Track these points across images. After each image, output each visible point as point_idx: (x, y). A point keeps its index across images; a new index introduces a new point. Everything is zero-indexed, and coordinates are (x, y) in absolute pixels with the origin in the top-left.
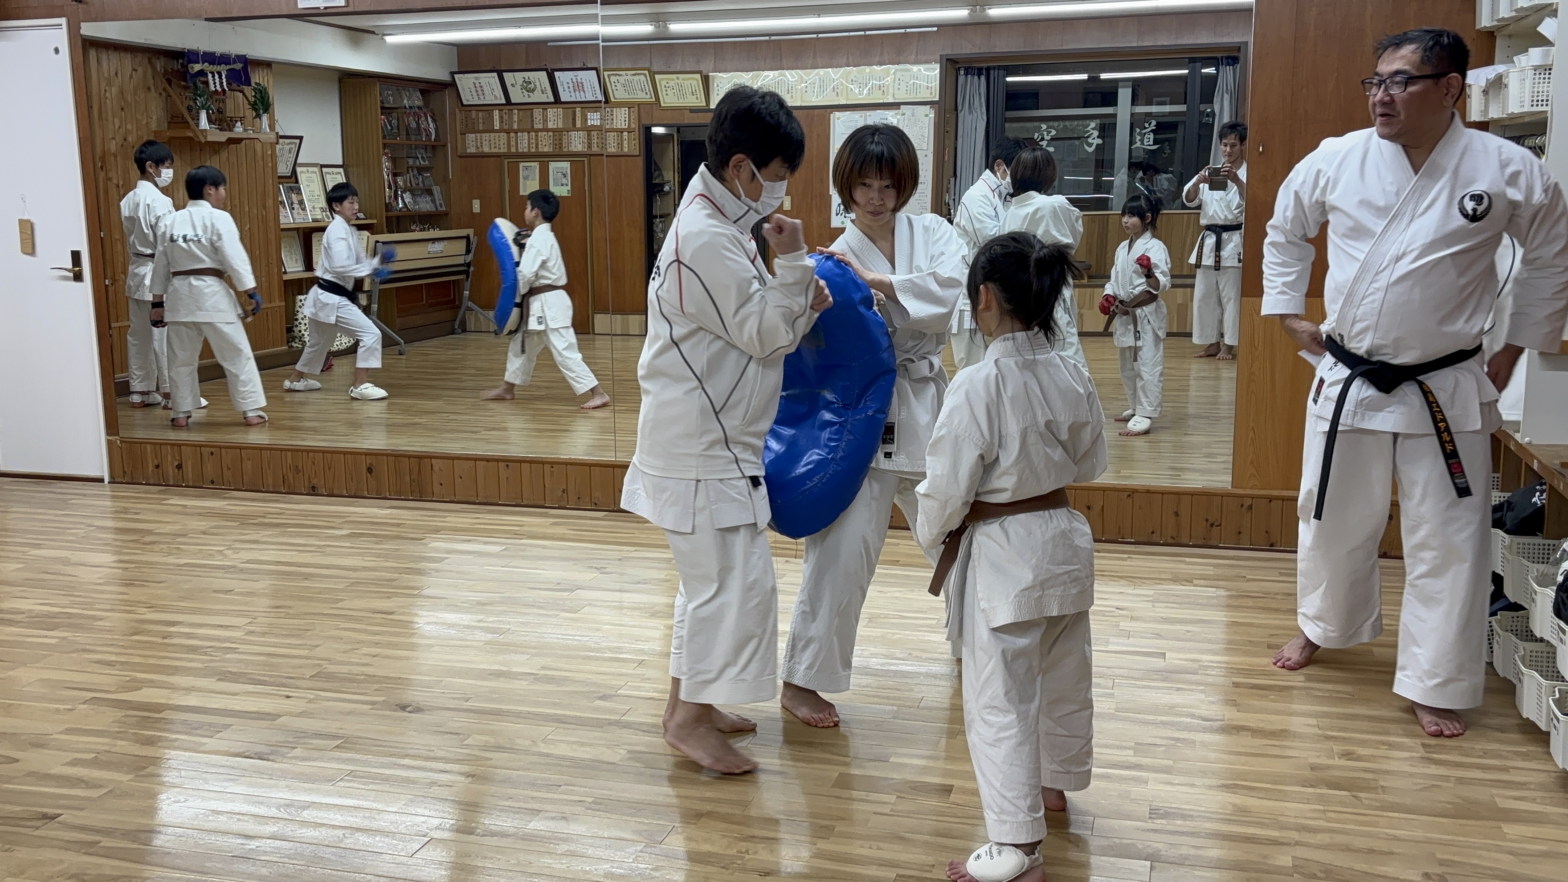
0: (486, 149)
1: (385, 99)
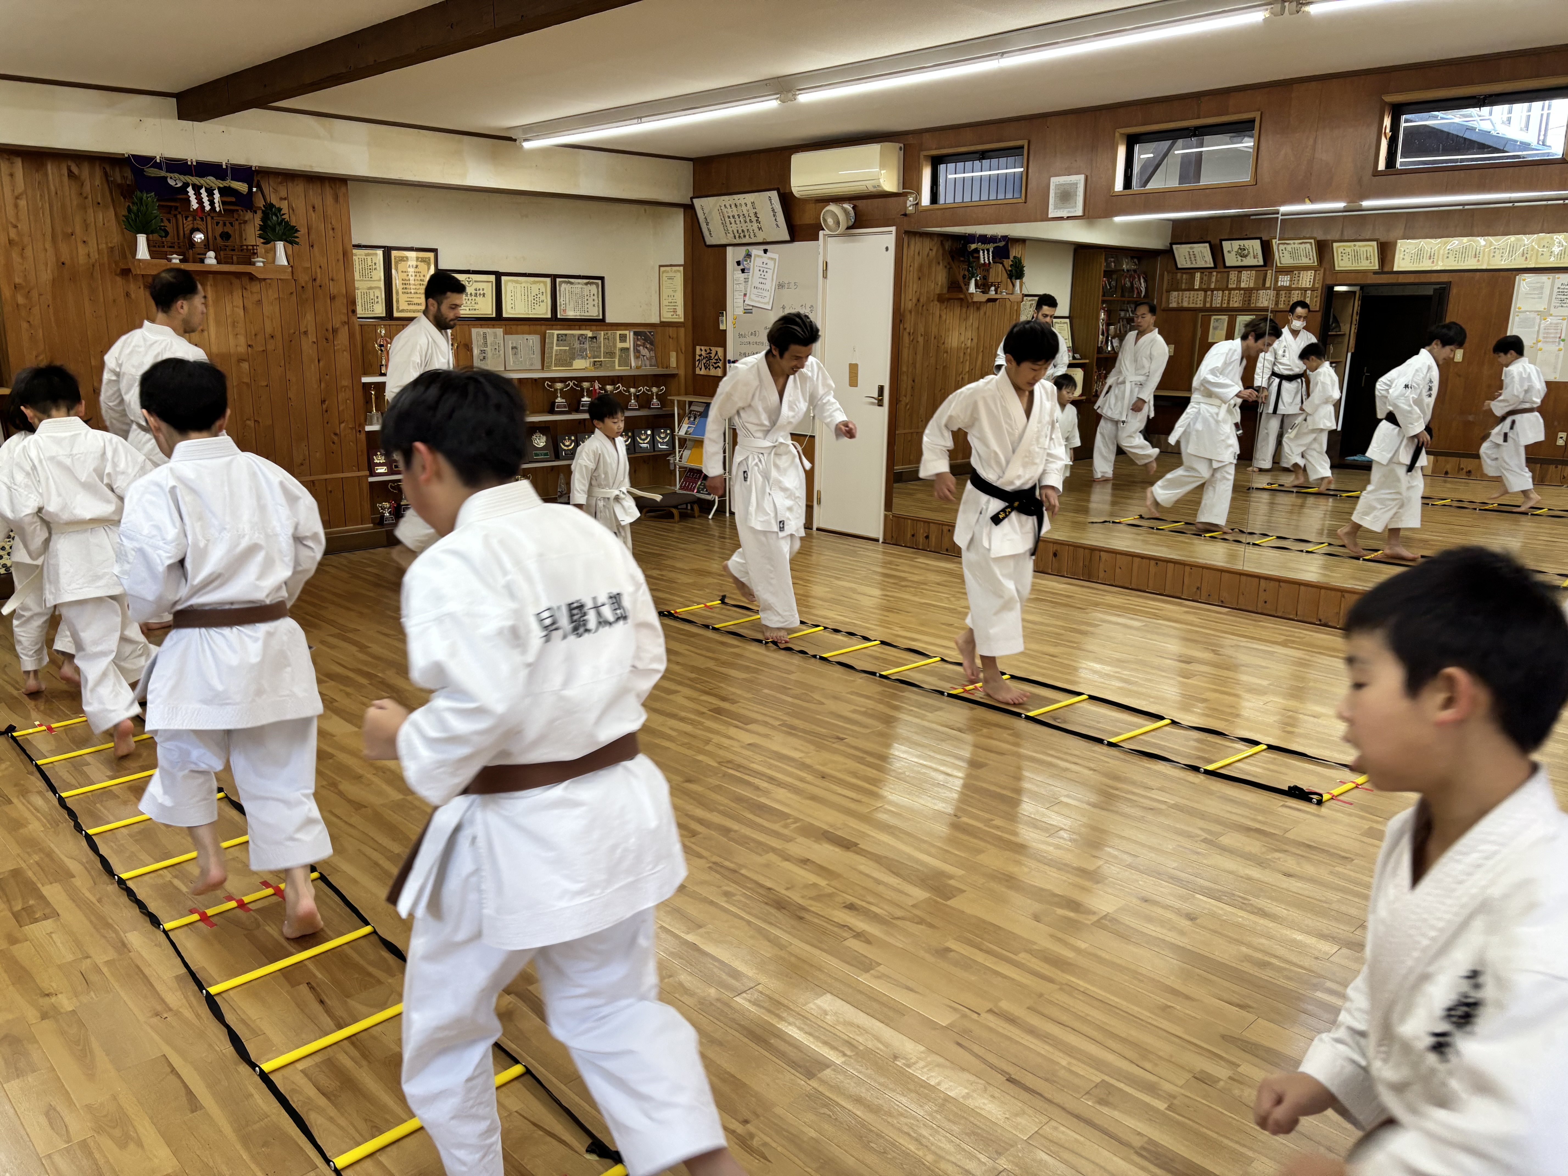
0: (1185, 305)
1: (1108, 265)
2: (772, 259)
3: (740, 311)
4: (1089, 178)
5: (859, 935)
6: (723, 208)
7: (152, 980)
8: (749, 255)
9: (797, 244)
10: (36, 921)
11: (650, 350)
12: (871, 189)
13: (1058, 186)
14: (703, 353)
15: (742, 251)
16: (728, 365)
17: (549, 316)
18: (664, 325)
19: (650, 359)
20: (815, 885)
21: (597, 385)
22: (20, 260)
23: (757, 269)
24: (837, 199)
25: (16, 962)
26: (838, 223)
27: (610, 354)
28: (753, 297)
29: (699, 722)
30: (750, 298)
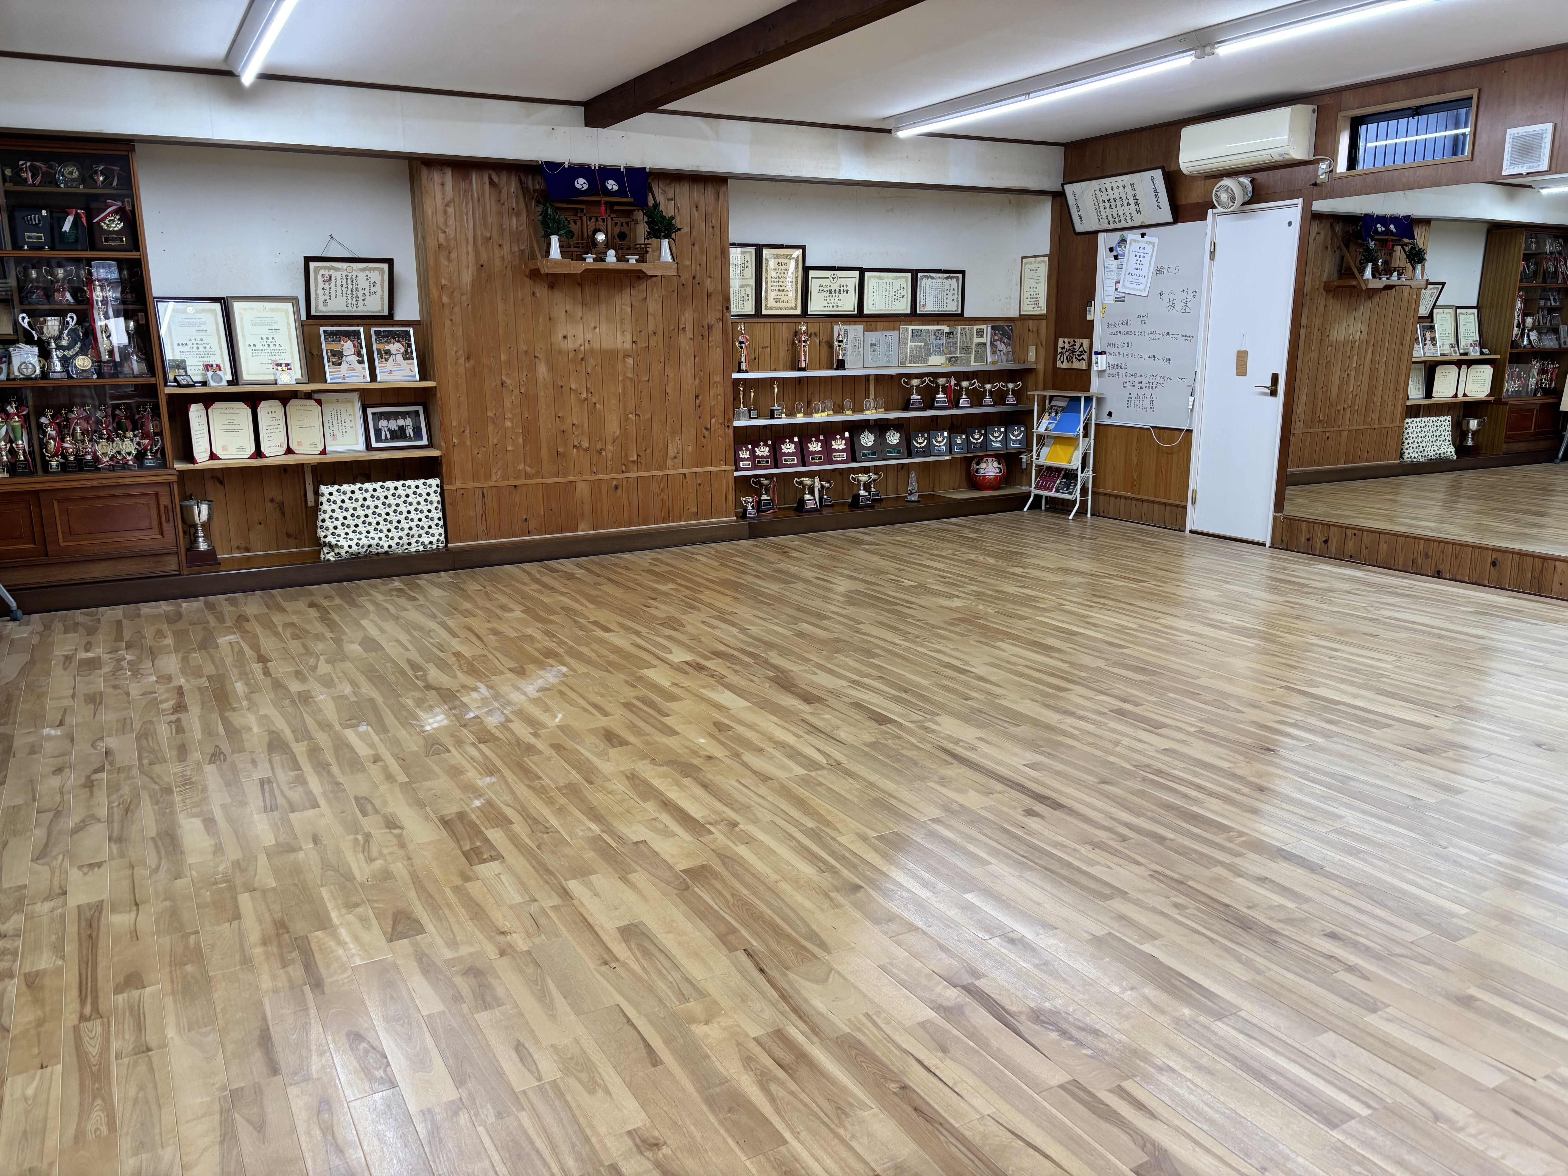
1: (1528, 247)
2: (1150, 243)
3: (1110, 300)
4: (1559, 125)
5: (1351, 969)
6: (1098, 192)
7: (597, 928)
8: (1123, 241)
9: (1180, 225)
10: (485, 861)
11: (1007, 345)
12: (1277, 158)
13: (1516, 139)
14: (1066, 346)
15: (1116, 237)
16: (1094, 357)
17: (909, 312)
18: (1024, 318)
19: (1007, 354)
20: (1281, 907)
21: (953, 382)
22: (446, 263)
23: (1132, 255)
24: (1233, 173)
25: (470, 898)
26: (1233, 199)
27: (967, 350)
28: (1128, 284)
29: (1101, 722)
30: (1123, 286)
